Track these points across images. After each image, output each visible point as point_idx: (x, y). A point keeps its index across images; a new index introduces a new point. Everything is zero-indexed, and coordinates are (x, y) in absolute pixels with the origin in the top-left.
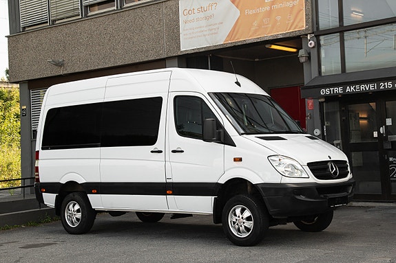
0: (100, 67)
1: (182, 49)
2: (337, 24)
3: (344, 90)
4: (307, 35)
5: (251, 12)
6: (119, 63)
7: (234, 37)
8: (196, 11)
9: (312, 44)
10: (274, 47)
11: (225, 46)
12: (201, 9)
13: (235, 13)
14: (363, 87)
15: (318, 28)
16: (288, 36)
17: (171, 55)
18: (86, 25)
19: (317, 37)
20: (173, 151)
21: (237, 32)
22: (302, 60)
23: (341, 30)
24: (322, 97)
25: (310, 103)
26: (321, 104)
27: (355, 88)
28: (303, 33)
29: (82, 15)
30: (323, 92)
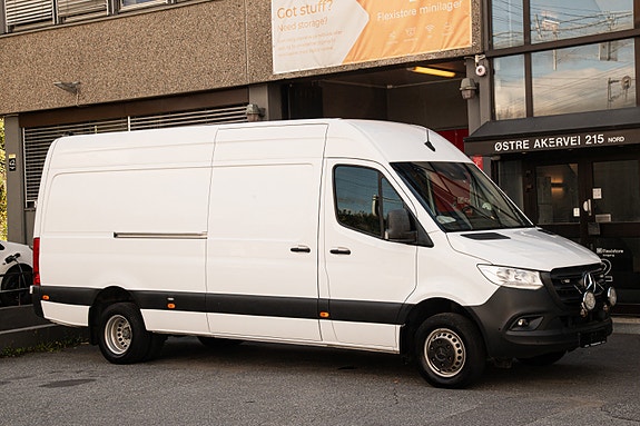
0: (140, 96)
1: (276, 71)
2: (521, 39)
3: (531, 144)
4: (474, 56)
5: (386, 17)
7: (361, 54)
8: (298, 12)
9: (481, 70)
10: (420, 70)
11: (345, 69)
12: (307, 9)
13: (361, 18)
14: (560, 141)
15: (491, 46)
16: (444, 56)
17: (256, 80)
18: (117, 26)
19: (490, 59)
21: (365, 46)
22: (467, 95)
23: (527, 50)
24: (497, 154)
25: (477, 162)
26: (494, 163)
27: (548, 142)
28: (468, 53)
29: (110, 11)
30: (499, 147)
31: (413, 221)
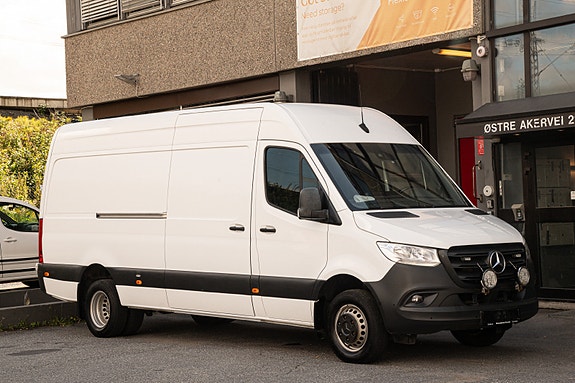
0: (187, 86)
1: (300, 58)
2: (520, 19)
3: (518, 125)
4: (476, 36)
5: (396, 1)
6: (214, 81)
7: (373, 40)
9: (481, 51)
10: (445, 52)
11: (359, 54)
14: (545, 122)
15: (492, 25)
16: (448, 38)
17: (284, 67)
18: (169, 20)
19: (492, 39)
21: (377, 30)
22: (467, 77)
23: (527, 30)
25: (481, 145)
26: (494, 146)
27: (533, 123)
28: (470, 34)
29: (163, 5)
30: (489, 128)
31: (325, 202)
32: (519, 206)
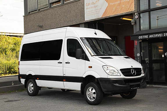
1: (85, 20)
2: (148, 8)
3: (149, 36)
4: (135, 13)
5: (112, 4)
7: (106, 15)
8: (91, 4)
9: (137, 17)
10: (124, 19)
11: (102, 18)
12: (93, 3)
13: (106, 4)
14: (157, 35)
15: (139, 10)
16: (127, 14)
17: (81, 22)
18: (50, 11)
19: (139, 14)
20: (66, 63)
21: (107, 12)
22: (133, 24)
23: (149, 11)
24: (141, 39)
25: (136, 42)
26: (140, 43)
27: (153, 36)
28: (133, 12)
29: (49, 7)
30: (140, 37)
32: (147, 59)
